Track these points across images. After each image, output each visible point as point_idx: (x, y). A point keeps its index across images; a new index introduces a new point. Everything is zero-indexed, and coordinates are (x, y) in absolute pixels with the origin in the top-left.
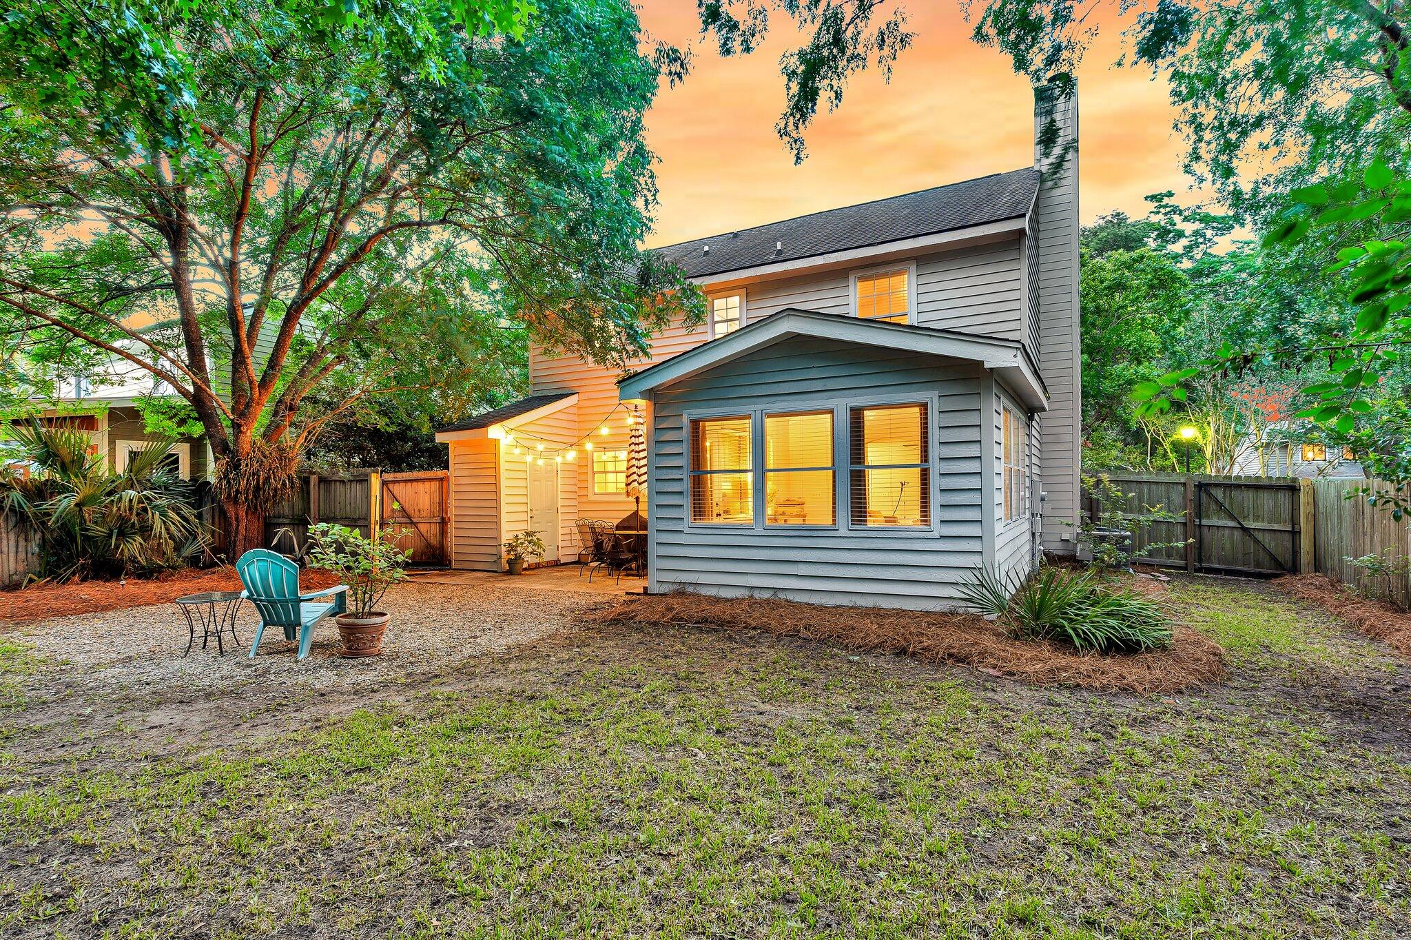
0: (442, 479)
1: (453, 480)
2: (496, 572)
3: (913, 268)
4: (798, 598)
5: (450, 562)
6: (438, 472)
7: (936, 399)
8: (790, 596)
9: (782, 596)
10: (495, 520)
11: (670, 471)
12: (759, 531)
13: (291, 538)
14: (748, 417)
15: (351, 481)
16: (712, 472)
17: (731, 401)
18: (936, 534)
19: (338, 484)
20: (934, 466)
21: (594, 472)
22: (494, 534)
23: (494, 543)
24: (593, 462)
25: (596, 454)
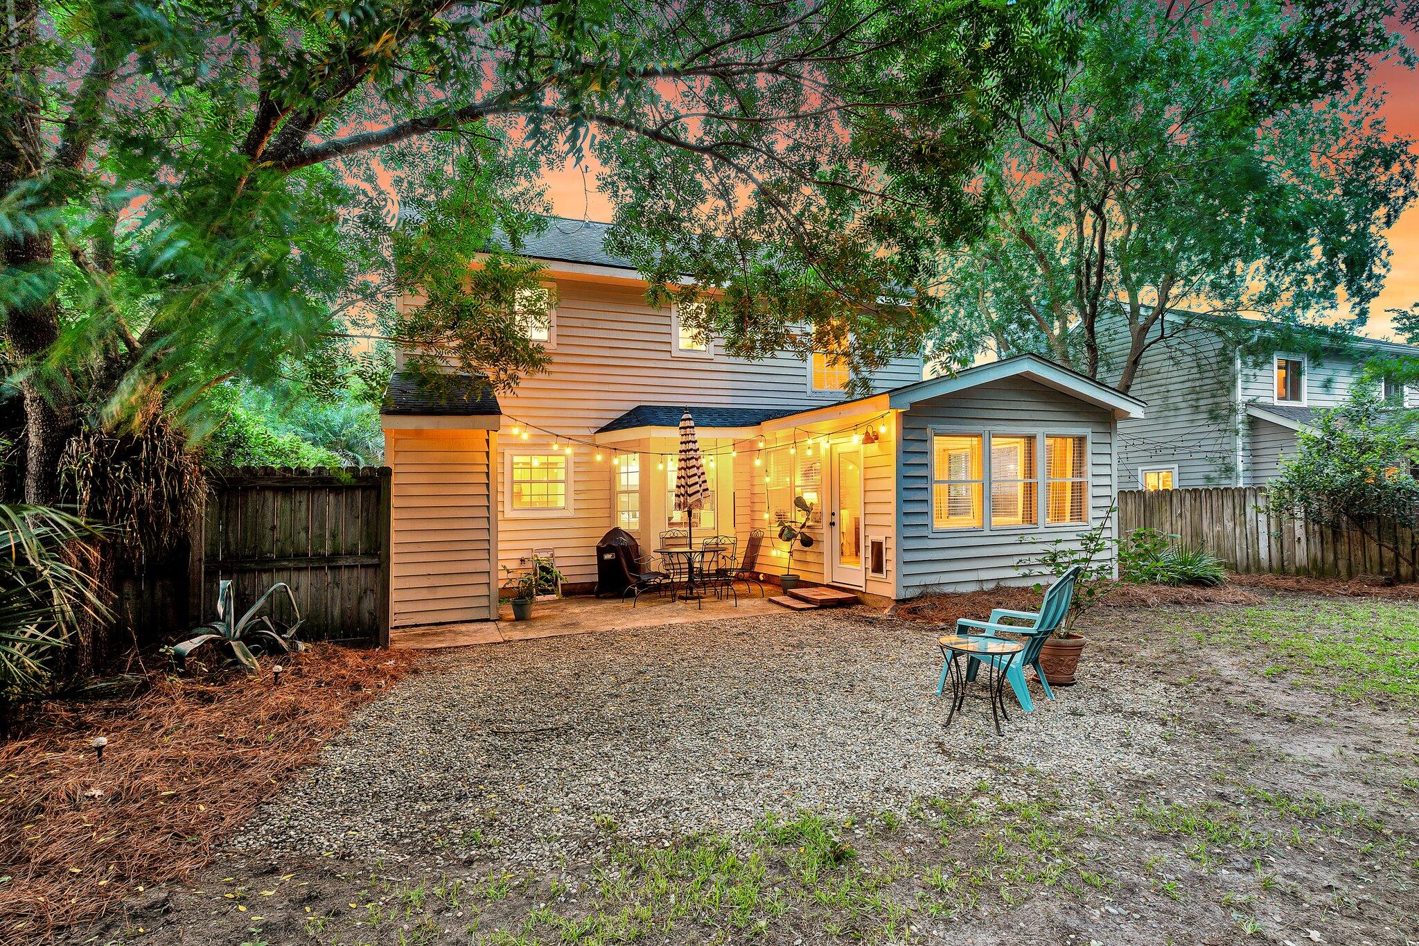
1: (392, 491)
2: (487, 620)
4: (1013, 584)
7: (1090, 434)
8: (1008, 585)
11: (915, 481)
12: (987, 532)
14: (979, 435)
17: (966, 421)
18: (1090, 527)
20: (1089, 479)
21: (513, 482)
22: (484, 566)
23: (484, 579)
24: (512, 469)
25: (516, 459)
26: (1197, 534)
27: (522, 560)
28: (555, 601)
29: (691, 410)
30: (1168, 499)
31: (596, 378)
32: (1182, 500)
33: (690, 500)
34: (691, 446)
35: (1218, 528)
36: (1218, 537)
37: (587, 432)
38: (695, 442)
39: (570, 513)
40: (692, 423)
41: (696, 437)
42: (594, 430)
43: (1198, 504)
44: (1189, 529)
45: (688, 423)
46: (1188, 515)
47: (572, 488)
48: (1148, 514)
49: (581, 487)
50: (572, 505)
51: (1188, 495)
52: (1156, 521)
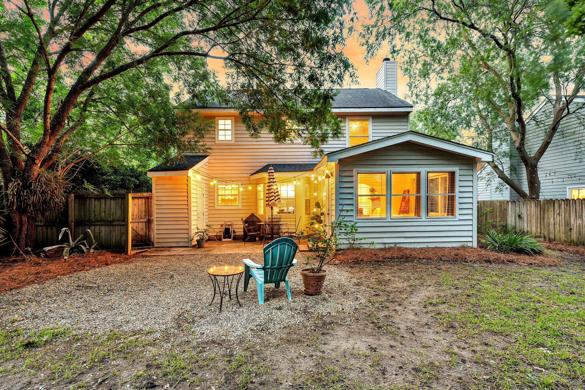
0: (148, 198)
1: (154, 199)
2: (187, 247)
3: (371, 119)
4: (405, 246)
5: (153, 244)
6: (145, 194)
7: (458, 170)
8: (402, 246)
9: (398, 245)
10: (188, 220)
11: (346, 195)
12: (389, 220)
13: (68, 234)
14: (385, 173)
15: (111, 198)
16: (360, 196)
17: (376, 166)
18: (457, 219)
19: (93, 200)
20: (457, 194)
21: (218, 195)
22: (186, 227)
23: (186, 231)
24: (218, 190)
25: (219, 186)
26: (568, 224)
27: (222, 225)
28: (229, 241)
29: (273, 165)
30: (552, 204)
31: (251, 154)
32: (560, 206)
33: (270, 203)
34: (271, 180)
35: (579, 222)
36: (579, 227)
37: (247, 175)
38: (274, 179)
39: (240, 207)
40: (273, 171)
41: (274, 177)
42: (249, 175)
43: (568, 208)
44: (563, 222)
45: (270, 171)
46: (563, 213)
47: (241, 197)
48: (542, 213)
49: (244, 197)
50: (241, 205)
51: (563, 203)
52: (546, 217)
